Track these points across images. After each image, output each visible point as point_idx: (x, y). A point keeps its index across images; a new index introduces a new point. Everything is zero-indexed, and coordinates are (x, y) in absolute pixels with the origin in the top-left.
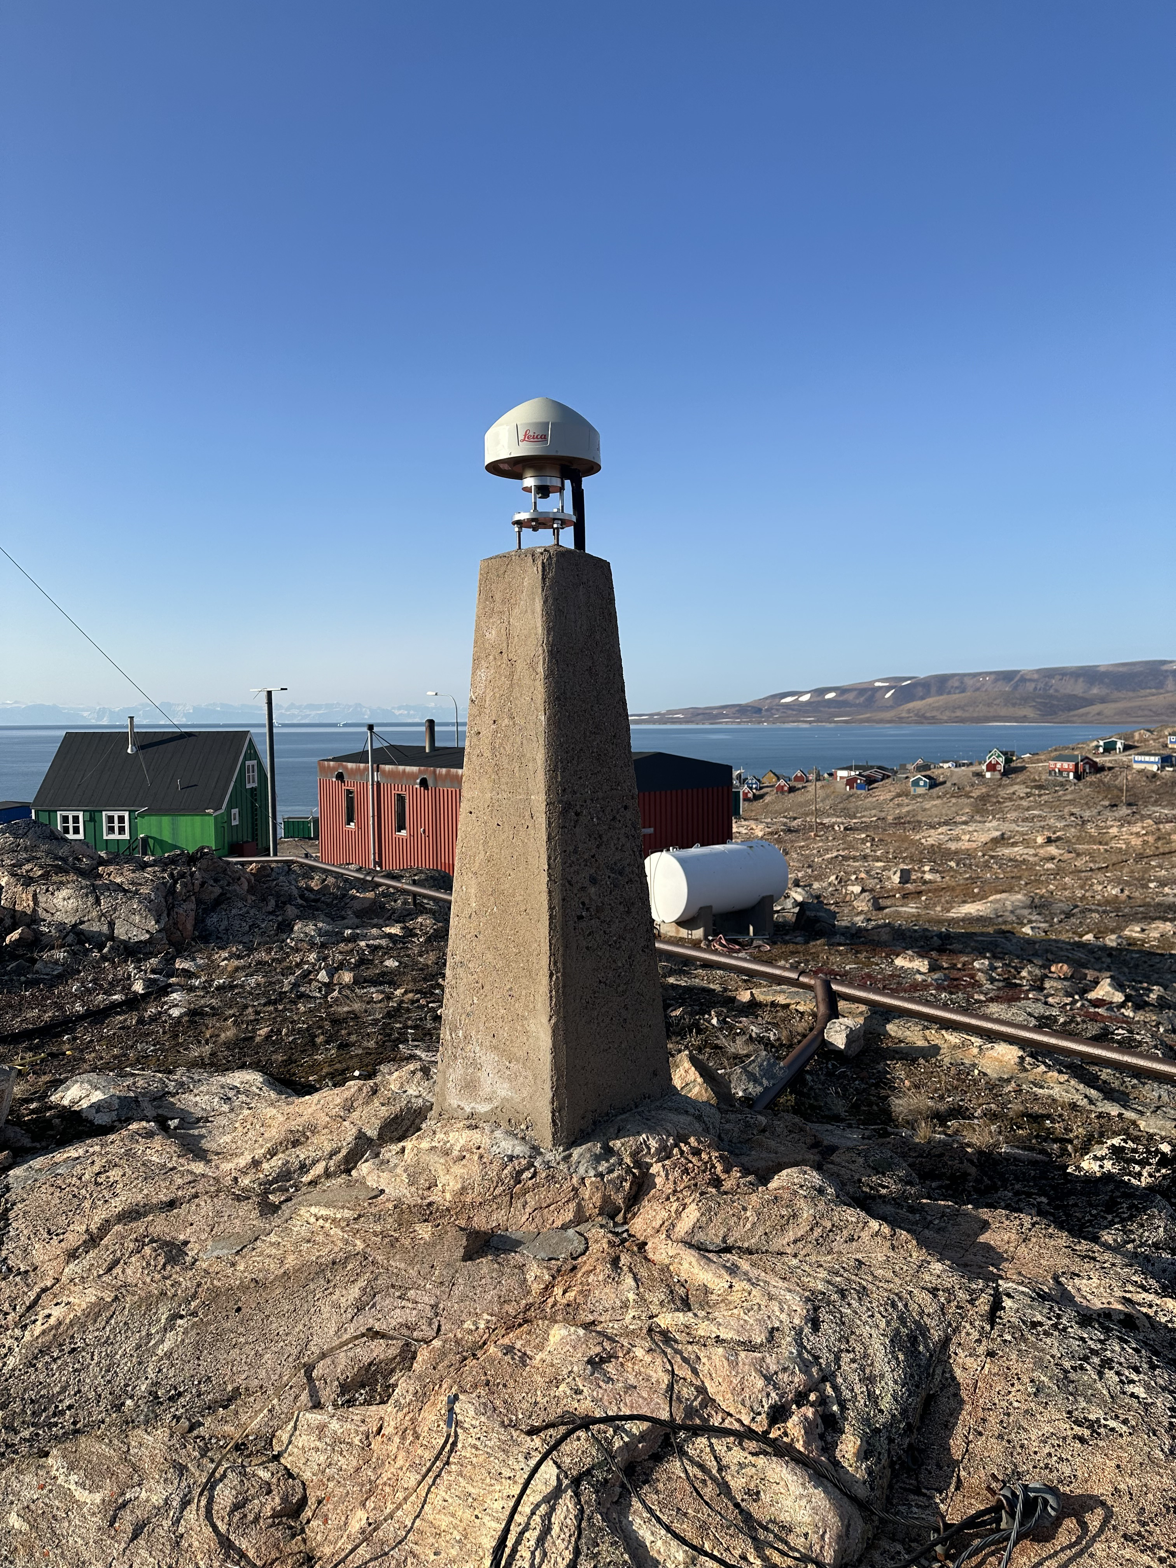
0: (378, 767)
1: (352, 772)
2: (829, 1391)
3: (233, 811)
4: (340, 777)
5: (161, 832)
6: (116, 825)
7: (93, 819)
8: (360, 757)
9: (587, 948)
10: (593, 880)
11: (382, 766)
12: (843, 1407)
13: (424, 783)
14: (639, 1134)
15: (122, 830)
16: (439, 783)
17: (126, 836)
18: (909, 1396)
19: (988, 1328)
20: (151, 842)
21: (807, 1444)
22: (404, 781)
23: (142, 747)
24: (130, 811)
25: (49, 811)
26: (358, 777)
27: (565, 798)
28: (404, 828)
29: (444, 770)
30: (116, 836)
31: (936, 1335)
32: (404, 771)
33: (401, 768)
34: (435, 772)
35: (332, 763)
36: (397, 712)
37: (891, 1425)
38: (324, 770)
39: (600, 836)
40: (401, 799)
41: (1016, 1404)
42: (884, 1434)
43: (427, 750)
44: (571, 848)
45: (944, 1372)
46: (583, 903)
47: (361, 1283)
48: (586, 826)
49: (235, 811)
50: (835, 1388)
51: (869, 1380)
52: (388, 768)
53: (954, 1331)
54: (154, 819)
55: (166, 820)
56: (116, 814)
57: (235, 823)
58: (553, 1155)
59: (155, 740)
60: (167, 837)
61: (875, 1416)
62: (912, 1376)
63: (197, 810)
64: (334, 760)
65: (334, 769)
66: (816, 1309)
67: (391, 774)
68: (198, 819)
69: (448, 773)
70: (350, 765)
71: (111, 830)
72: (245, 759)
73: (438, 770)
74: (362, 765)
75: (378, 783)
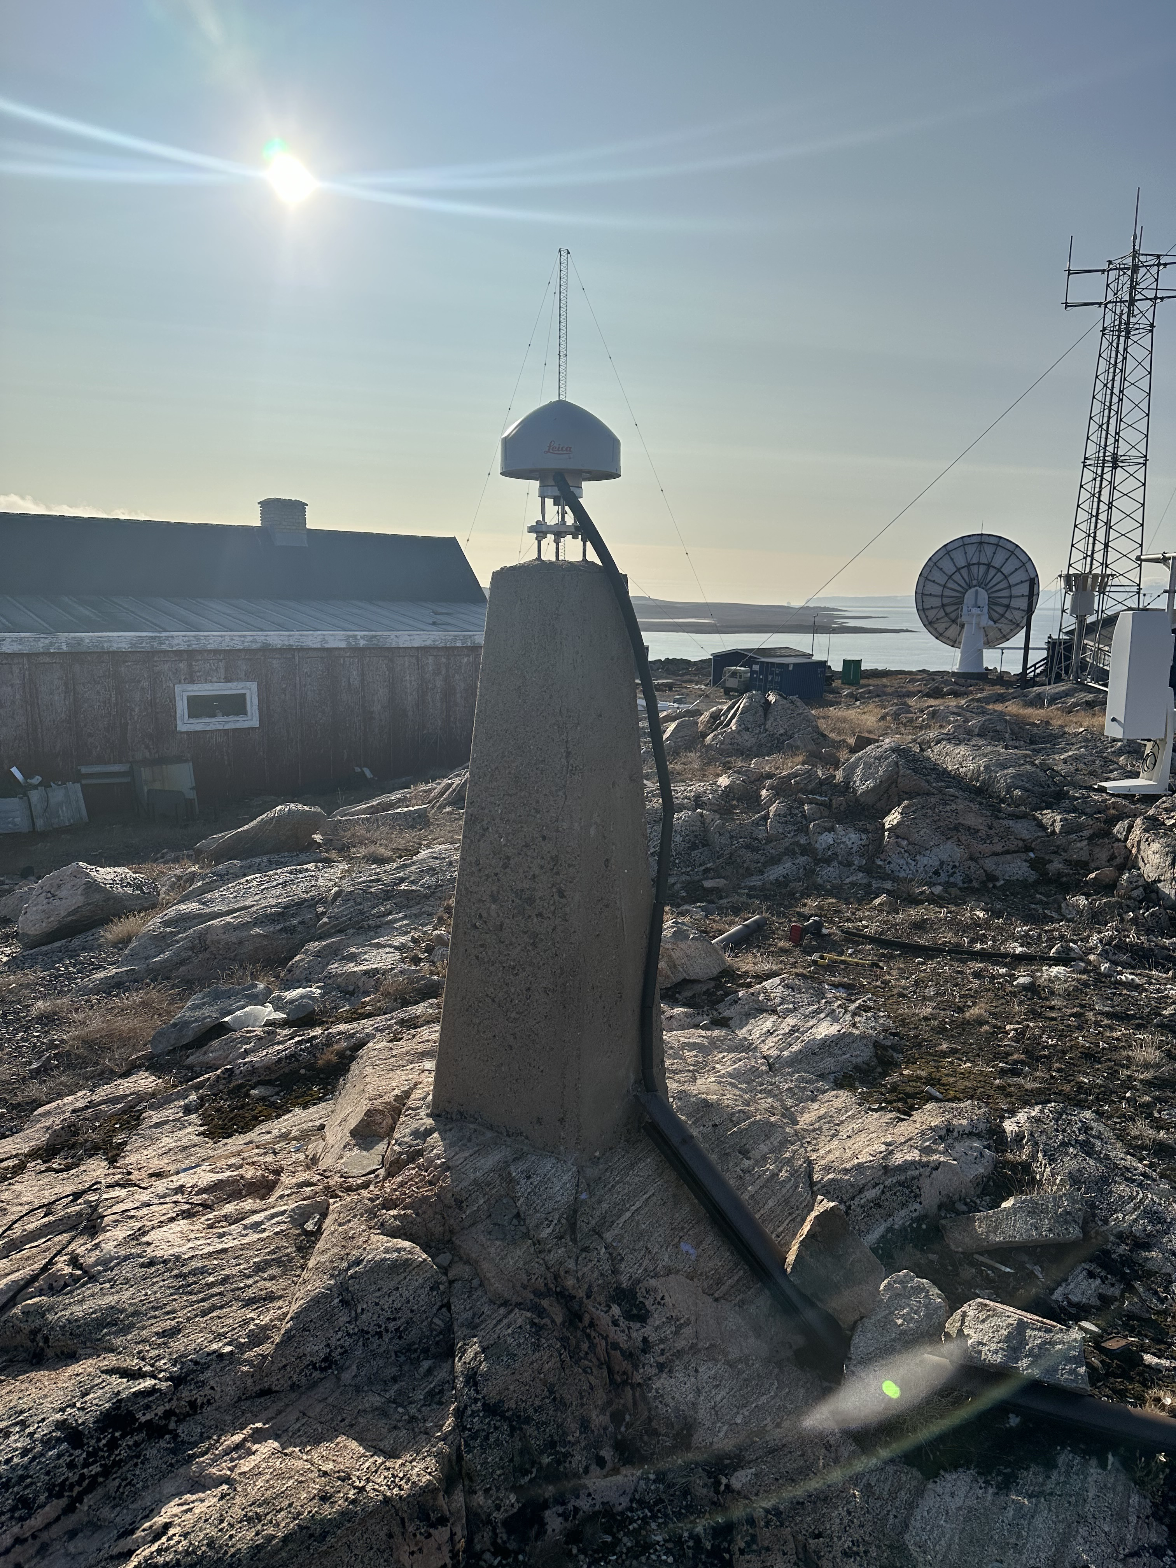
10: (494, 899)
39: (508, 858)
48: (491, 843)
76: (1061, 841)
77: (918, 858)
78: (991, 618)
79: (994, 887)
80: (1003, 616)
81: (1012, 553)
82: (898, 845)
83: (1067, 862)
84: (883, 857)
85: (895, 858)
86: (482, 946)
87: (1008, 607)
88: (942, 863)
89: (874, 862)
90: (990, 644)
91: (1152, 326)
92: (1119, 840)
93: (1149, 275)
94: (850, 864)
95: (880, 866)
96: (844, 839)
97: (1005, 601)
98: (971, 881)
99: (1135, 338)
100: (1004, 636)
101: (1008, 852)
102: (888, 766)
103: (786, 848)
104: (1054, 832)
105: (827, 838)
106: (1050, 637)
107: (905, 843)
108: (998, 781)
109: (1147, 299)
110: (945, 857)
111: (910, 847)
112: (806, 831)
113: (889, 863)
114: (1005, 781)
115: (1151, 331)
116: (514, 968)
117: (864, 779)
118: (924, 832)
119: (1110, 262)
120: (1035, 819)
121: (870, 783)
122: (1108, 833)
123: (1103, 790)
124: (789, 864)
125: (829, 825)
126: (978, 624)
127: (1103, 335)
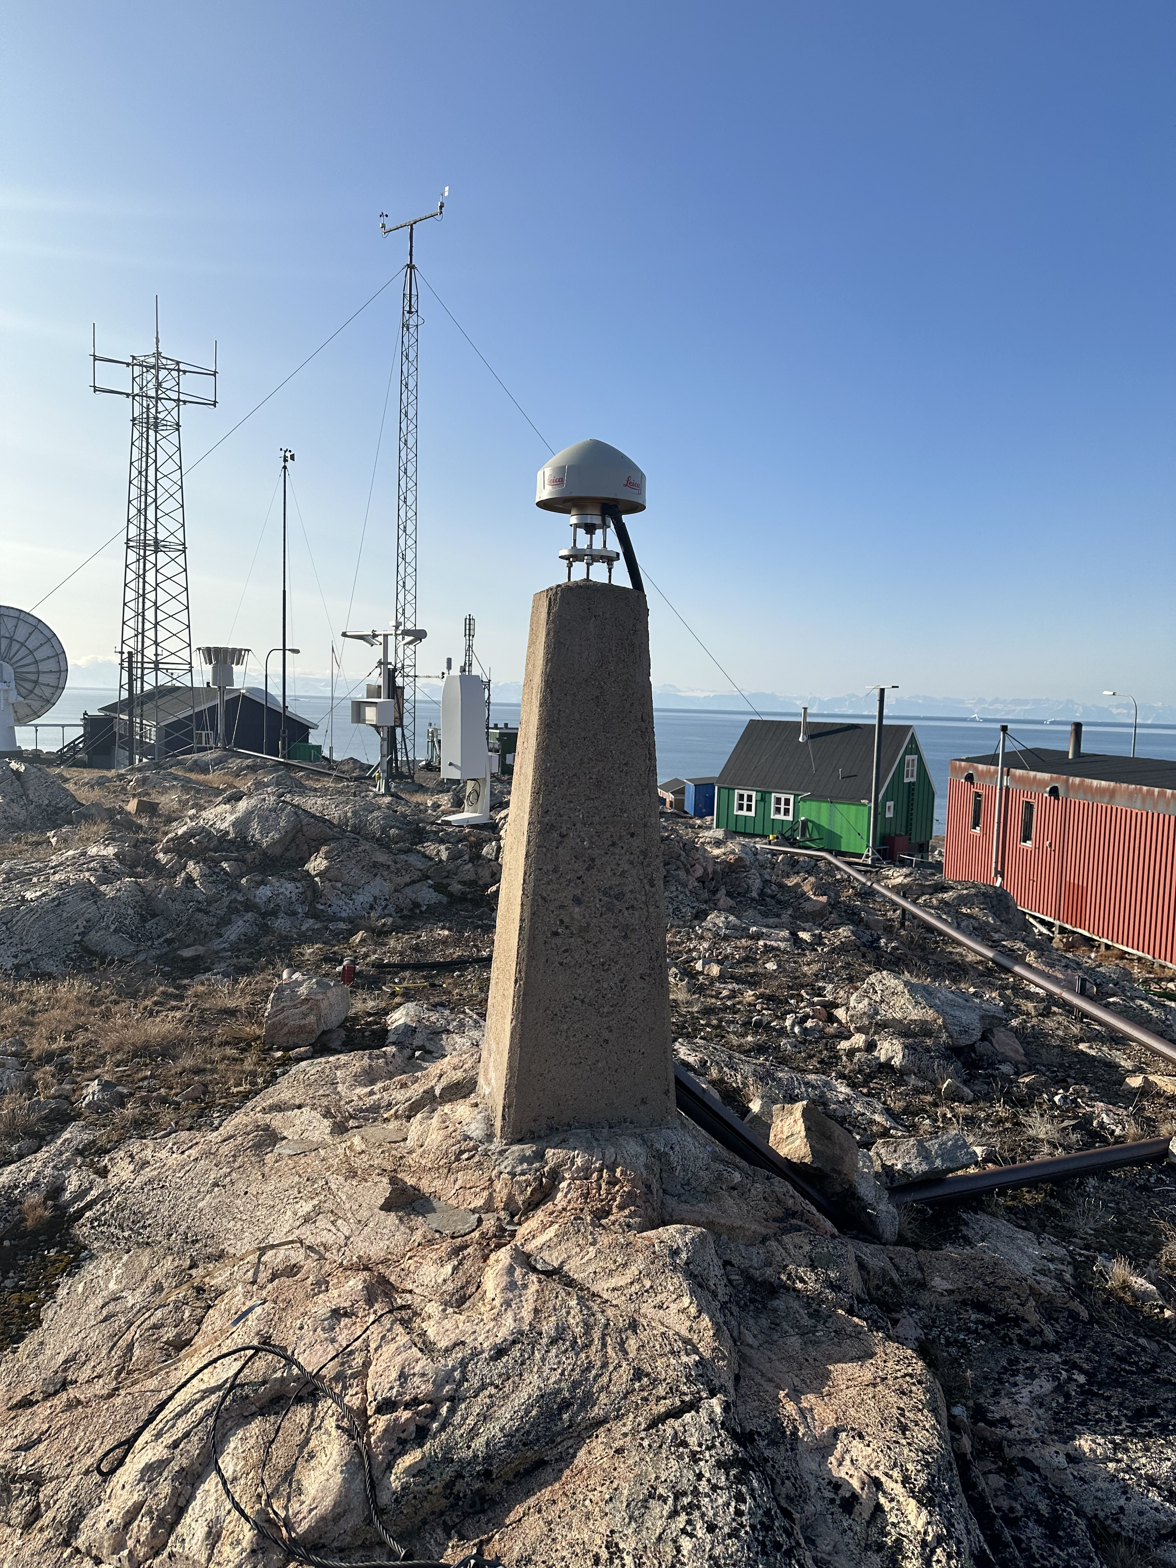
0: (1008, 771)
1: (983, 775)
2: (444, 1410)
3: (888, 804)
4: (970, 778)
5: (819, 817)
6: (782, 806)
7: (763, 799)
8: (991, 760)
9: (561, 964)
10: (577, 901)
11: (1012, 770)
12: (443, 1428)
13: (1054, 792)
14: (574, 1149)
15: (787, 811)
16: (1071, 795)
17: (790, 818)
18: (504, 1447)
19: (643, 1426)
20: (810, 825)
21: (380, 1439)
22: (1035, 789)
23: (811, 737)
24: (796, 796)
25: (729, 789)
26: (988, 780)
27: (546, 820)
28: (1030, 839)
29: (1077, 780)
30: (781, 817)
31: (596, 1412)
32: (1035, 777)
33: (1032, 774)
34: (1067, 780)
35: (963, 763)
36: (1115, 711)
37: (469, 1464)
38: (954, 770)
39: (593, 860)
40: (1029, 807)
41: (587, 1502)
42: (456, 1467)
43: (1070, 757)
44: (550, 867)
45: (571, 1447)
46: (562, 921)
47: (316, 1202)
48: (572, 848)
49: (890, 804)
50: (452, 1411)
51: (485, 1417)
52: (1018, 772)
53: (617, 1417)
54: (814, 804)
55: (825, 806)
56: (783, 797)
57: (889, 815)
58: (497, 1145)
59: (824, 730)
60: (824, 822)
61: (461, 1448)
62: (528, 1433)
63: (854, 799)
64: (967, 760)
65: (965, 769)
66: (514, 1342)
67: (1022, 780)
68: (853, 808)
69: (1081, 784)
70: (981, 767)
71: (778, 810)
72: (905, 753)
73: (1071, 779)
74: (993, 768)
75: (1007, 788)
76: (451, 866)
77: (354, 896)
78: (19, 694)
79: (421, 912)
80: (31, 692)
81: (36, 627)
82: (334, 887)
83: (463, 883)
84: (322, 901)
85: (334, 900)
86: (566, 951)
87: (36, 682)
88: (375, 898)
89: (315, 908)
90: (22, 721)
91: (178, 424)
92: (491, 860)
93: (169, 377)
94: (294, 914)
95: (322, 910)
96: (281, 890)
97: (33, 677)
98: (402, 910)
99: (164, 433)
100: (35, 713)
101: (413, 882)
102: (288, 815)
103: (228, 907)
104: (441, 861)
105: (264, 892)
106: (85, 714)
107: (339, 885)
108: (371, 824)
109: (170, 399)
110: (377, 893)
111: (345, 888)
112: (238, 888)
113: (330, 906)
114: (378, 822)
115: (178, 430)
116: (603, 964)
117: (265, 832)
118: (353, 873)
119: (134, 358)
120: (419, 852)
121: (275, 835)
122: (479, 856)
123: (448, 823)
124: (240, 923)
125: (259, 878)
126: (6, 700)
127: (134, 425)
